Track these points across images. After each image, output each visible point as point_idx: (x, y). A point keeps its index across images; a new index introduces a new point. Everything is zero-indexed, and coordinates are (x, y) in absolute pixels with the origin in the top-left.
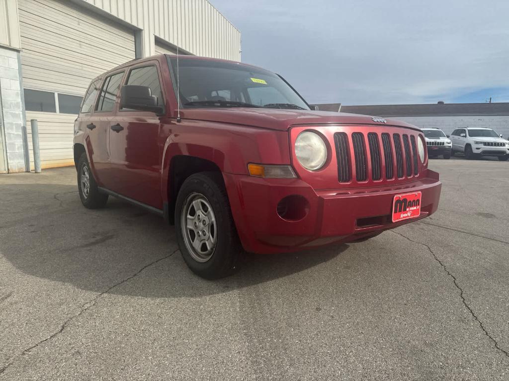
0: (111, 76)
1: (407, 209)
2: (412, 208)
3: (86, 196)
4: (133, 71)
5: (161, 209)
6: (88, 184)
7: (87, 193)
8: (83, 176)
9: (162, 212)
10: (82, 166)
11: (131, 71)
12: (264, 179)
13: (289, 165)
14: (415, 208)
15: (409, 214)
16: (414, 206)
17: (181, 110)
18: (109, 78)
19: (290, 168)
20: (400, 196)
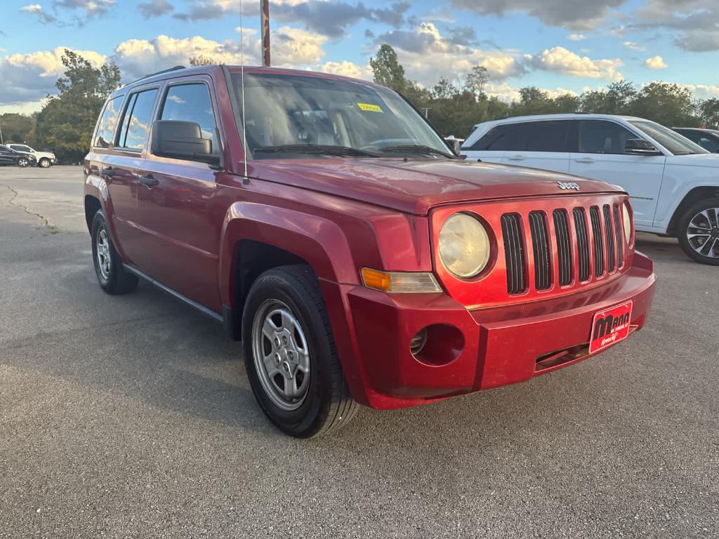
0: (138, 93)
1: (612, 331)
2: (619, 328)
3: (106, 275)
4: (171, 88)
5: (220, 314)
6: (108, 257)
7: (107, 270)
8: (100, 245)
9: (220, 319)
10: (99, 228)
11: (168, 88)
12: (388, 294)
13: (430, 272)
14: (622, 327)
15: (613, 338)
16: (622, 324)
17: (249, 163)
18: (135, 96)
19: (431, 277)
20: (603, 313)
